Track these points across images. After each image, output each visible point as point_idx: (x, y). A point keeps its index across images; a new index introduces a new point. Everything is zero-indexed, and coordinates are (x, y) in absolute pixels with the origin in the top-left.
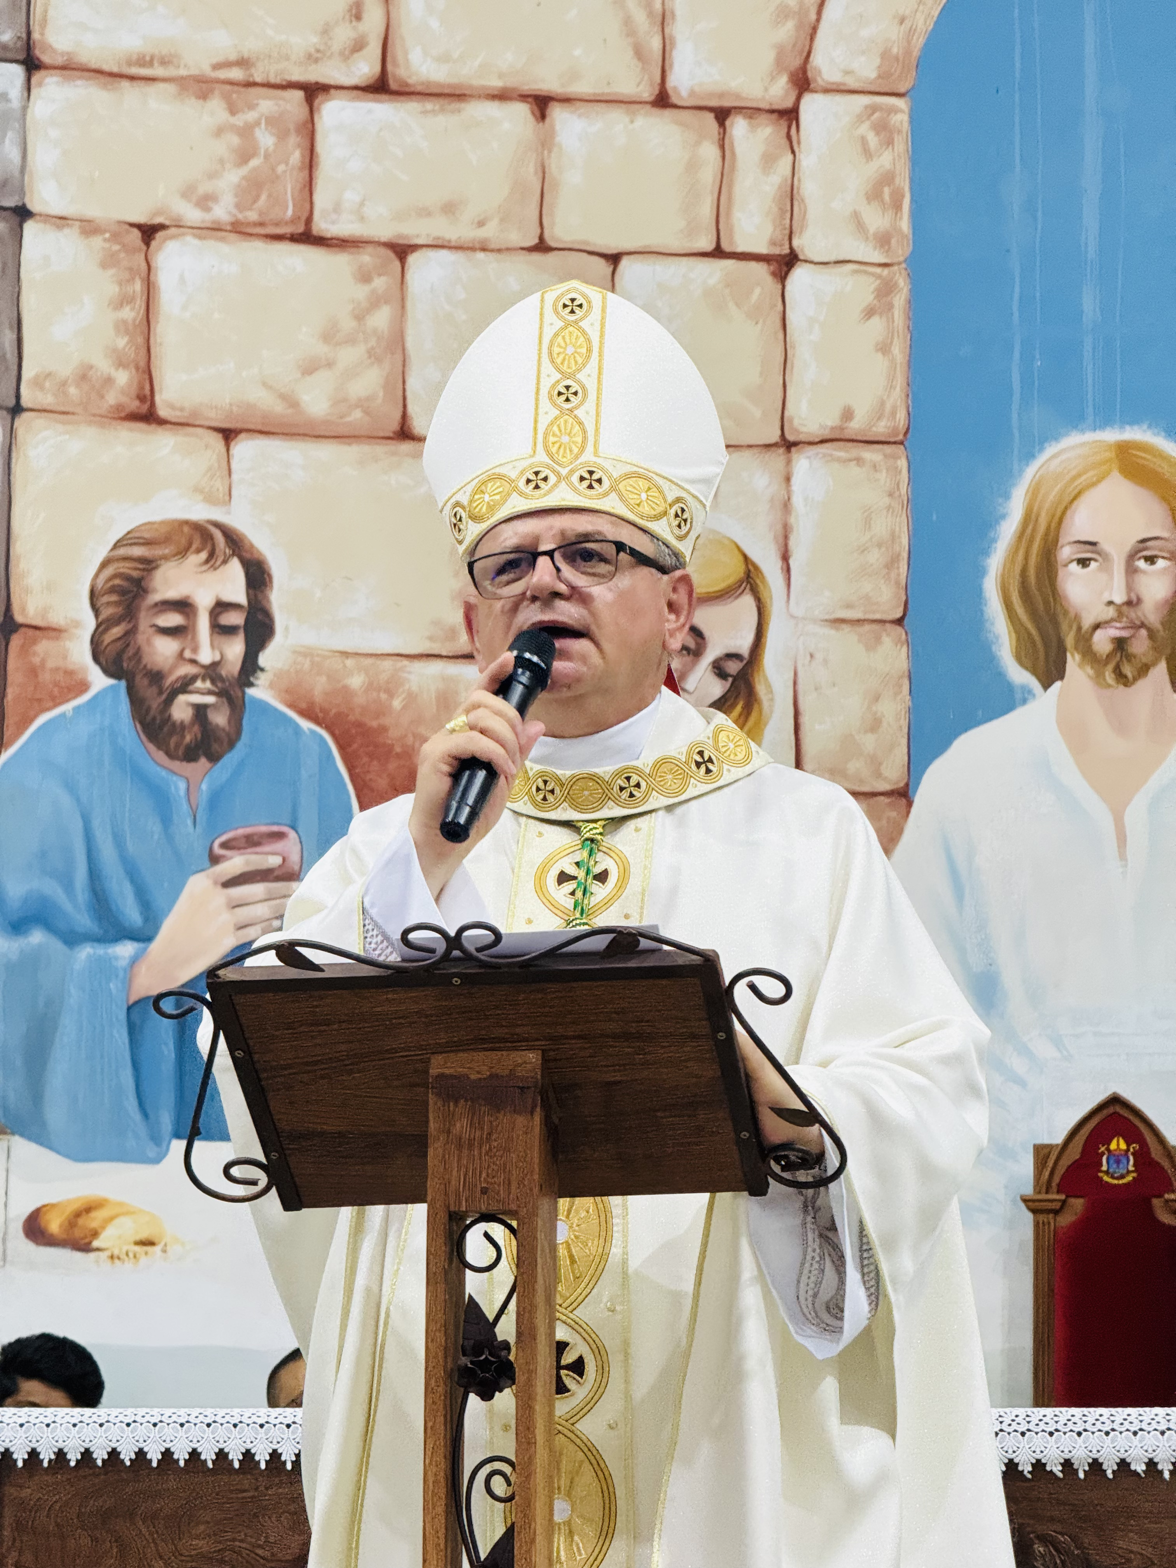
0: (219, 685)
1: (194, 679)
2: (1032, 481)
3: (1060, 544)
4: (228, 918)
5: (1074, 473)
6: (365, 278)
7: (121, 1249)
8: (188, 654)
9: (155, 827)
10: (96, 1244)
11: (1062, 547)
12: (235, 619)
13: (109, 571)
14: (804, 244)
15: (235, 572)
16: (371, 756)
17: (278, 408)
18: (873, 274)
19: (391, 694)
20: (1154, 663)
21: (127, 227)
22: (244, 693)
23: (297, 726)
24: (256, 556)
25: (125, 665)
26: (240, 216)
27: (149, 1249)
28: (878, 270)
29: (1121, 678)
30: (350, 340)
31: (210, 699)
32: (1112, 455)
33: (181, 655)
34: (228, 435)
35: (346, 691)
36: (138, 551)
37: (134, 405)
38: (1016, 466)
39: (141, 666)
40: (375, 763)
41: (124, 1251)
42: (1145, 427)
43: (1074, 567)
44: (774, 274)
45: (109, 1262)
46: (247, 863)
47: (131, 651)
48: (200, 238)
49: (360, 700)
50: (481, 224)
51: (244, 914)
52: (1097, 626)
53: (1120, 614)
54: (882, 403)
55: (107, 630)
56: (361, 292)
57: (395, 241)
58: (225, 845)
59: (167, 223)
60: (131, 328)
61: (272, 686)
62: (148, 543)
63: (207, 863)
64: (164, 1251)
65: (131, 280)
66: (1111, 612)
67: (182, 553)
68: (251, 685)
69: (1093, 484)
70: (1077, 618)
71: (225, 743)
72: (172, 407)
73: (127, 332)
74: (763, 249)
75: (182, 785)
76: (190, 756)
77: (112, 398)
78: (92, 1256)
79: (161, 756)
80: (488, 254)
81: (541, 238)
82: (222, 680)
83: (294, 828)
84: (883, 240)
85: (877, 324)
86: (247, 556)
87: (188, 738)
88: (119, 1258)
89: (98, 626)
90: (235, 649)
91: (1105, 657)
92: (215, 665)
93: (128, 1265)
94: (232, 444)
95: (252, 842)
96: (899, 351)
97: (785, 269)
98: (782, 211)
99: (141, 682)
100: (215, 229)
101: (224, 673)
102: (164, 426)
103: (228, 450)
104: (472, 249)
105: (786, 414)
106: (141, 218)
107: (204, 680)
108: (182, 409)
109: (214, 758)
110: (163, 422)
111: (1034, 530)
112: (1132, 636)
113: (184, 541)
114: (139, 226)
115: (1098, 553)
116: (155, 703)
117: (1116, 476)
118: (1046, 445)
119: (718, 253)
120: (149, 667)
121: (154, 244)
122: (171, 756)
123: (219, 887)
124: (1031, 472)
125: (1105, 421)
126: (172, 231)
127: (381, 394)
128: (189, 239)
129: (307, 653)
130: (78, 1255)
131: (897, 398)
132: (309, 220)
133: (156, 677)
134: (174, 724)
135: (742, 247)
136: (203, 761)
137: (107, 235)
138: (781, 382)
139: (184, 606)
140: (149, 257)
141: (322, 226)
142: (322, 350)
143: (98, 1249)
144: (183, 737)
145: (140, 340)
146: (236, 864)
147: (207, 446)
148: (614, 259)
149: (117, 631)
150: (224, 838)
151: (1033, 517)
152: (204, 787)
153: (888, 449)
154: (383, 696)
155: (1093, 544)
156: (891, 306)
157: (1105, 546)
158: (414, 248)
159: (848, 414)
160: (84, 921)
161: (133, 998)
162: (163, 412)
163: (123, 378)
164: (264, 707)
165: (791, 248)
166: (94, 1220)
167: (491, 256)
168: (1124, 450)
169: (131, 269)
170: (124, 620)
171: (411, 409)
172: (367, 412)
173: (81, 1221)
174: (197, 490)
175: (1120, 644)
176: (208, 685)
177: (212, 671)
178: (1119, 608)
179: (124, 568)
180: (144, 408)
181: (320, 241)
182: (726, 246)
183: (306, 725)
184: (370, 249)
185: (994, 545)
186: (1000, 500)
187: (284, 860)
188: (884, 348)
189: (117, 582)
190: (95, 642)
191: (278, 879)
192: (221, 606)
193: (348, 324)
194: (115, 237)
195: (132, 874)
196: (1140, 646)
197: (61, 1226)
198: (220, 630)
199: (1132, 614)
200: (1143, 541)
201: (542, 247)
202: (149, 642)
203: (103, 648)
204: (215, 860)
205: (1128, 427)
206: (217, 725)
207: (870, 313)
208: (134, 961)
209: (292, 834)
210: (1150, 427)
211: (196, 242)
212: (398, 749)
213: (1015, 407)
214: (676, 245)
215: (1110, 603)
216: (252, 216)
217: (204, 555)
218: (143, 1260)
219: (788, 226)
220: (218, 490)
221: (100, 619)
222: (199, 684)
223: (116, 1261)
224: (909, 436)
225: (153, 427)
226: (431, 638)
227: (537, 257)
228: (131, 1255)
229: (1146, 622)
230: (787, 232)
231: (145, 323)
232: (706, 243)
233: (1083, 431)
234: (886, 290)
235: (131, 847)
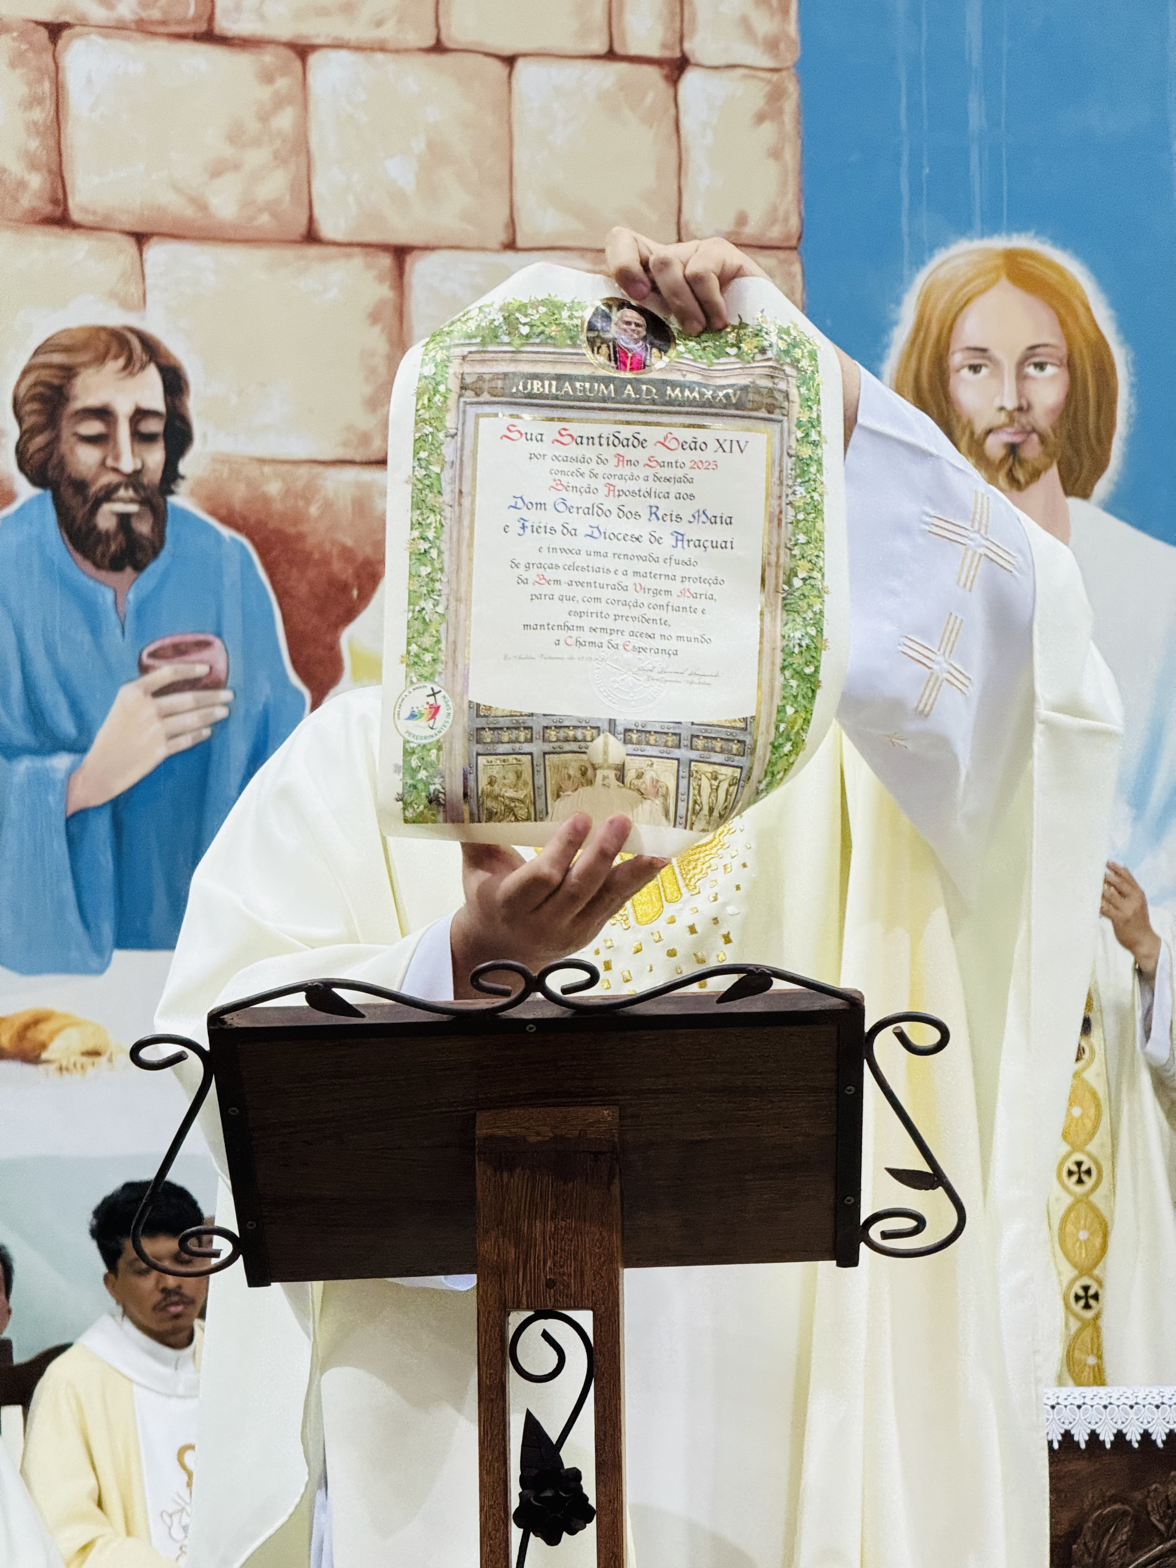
0: (142, 493)
1: (117, 487)
2: (924, 285)
3: (951, 350)
4: (158, 728)
5: (962, 281)
6: (268, 78)
7: (68, 1061)
8: (110, 462)
9: (84, 636)
10: (44, 1056)
11: (953, 354)
12: (154, 426)
13: (30, 379)
14: (695, 47)
15: (152, 377)
16: (291, 562)
17: (190, 212)
18: (762, 79)
19: (308, 501)
20: (1046, 468)
21: (33, 25)
22: (165, 502)
23: (218, 534)
24: (172, 362)
25: (50, 473)
26: (144, 15)
27: (97, 1060)
28: (768, 75)
29: (1014, 482)
30: (256, 143)
31: (133, 508)
32: (1000, 261)
33: (103, 463)
34: (140, 238)
35: (266, 500)
36: (57, 358)
37: (48, 209)
38: (906, 271)
39: (66, 476)
40: (294, 570)
41: (72, 1061)
42: (1032, 233)
43: (966, 373)
44: (667, 78)
45: (57, 1074)
46: (176, 672)
47: (54, 461)
48: (106, 36)
49: (278, 506)
50: (379, 24)
51: (174, 723)
52: (989, 432)
53: (1012, 420)
54: (775, 208)
55: (31, 438)
56: (265, 93)
57: (295, 41)
58: (153, 655)
59: (71, 21)
60: (42, 129)
61: (193, 493)
62: (67, 350)
63: (135, 671)
64: (110, 1060)
65: (40, 81)
66: (1003, 418)
67: (101, 359)
68: (172, 492)
69: (982, 292)
70: (970, 423)
71: (150, 552)
72: (85, 210)
73: (38, 133)
74: (654, 51)
75: (109, 596)
76: (116, 565)
77: (26, 202)
78: (41, 1068)
79: (88, 566)
80: (388, 54)
81: (438, 40)
82: (144, 488)
83: (219, 635)
84: (772, 45)
85: (768, 129)
86: (163, 361)
87: (113, 548)
88: (67, 1069)
89: (23, 434)
90: (156, 457)
91: (997, 461)
92: (137, 473)
93: (77, 1076)
94: (145, 249)
95: (179, 651)
96: (791, 156)
97: (676, 73)
98: (672, 14)
99: (67, 492)
100: (119, 28)
101: (145, 481)
102: (77, 231)
103: (141, 255)
104: (372, 49)
105: (684, 218)
106: (46, 16)
107: (126, 488)
108: (94, 213)
109: (139, 567)
110: (76, 226)
111: (925, 338)
112: (1023, 442)
113: (102, 347)
114: (46, 25)
115: (990, 359)
116: (80, 514)
117: (1004, 282)
118: (936, 252)
119: (611, 55)
120: (73, 475)
121: (61, 43)
122: (98, 566)
123: (149, 698)
124: (921, 279)
125: (992, 227)
126: (78, 29)
127: (288, 197)
128: (94, 37)
129: (224, 460)
130: (28, 1069)
131: (789, 203)
132: (211, 19)
133: (80, 486)
134: (99, 533)
135: (633, 51)
136: (129, 570)
137: (15, 34)
138: (675, 186)
139: (104, 413)
140: (56, 55)
141: (224, 25)
142: (228, 152)
143: (47, 1062)
144: (108, 546)
145: (52, 143)
146: (165, 673)
147: (120, 251)
148: (510, 61)
149: (40, 440)
150: (151, 648)
151: (925, 321)
152: (131, 596)
153: (781, 254)
154: (301, 503)
155: (984, 350)
156: (780, 112)
157: (996, 352)
158: (314, 48)
159: (742, 220)
160: (21, 735)
161: (71, 810)
162: (76, 215)
163: (36, 181)
164: (185, 515)
165: (682, 51)
166: (41, 1033)
167: (390, 56)
168: (1012, 258)
169: (39, 69)
170: (46, 429)
171: (318, 212)
172: (275, 215)
173: (30, 1034)
174: (113, 295)
175: (1013, 449)
176: (131, 493)
177: (134, 479)
178: (1010, 414)
179: (45, 375)
180: (58, 213)
181: (223, 41)
182: (619, 49)
183: (226, 532)
184: (270, 49)
185: (887, 351)
186: (893, 306)
187: (211, 668)
188: (776, 154)
189: (39, 389)
190: (20, 451)
191: (206, 687)
192: (140, 415)
193: (253, 126)
194: (23, 35)
195: (66, 687)
196: (1032, 450)
197: (11, 1039)
198: (140, 438)
199: (1024, 419)
200: (1032, 348)
201: (438, 48)
202: (72, 450)
203: (28, 456)
204: (144, 669)
205: (1015, 236)
206: (141, 535)
207: (761, 118)
208: (71, 772)
209: (218, 643)
210: (1037, 234)
211: (100, 40)
212: (316, 556)
213: (904, 213)
214: (570, 46)
215: (1002, 409)
216: (156, 14)
217: (121, 362)
218: (90, 1070)
219: (678, 30)
220: (133, 295)
221: (25, 426)
222: (122, 493)
223: (64, 1072)
224: (802, 241)
225: (67, 231)
226: (345, 444)
227: (434, 58)
228: (78, 1066)
229: (1038, 428)
230: (678, 35)
231: (55, 124)
232: (599, 46)
233: (971, 239)
234: (776, 95)
235: (63, 656)
